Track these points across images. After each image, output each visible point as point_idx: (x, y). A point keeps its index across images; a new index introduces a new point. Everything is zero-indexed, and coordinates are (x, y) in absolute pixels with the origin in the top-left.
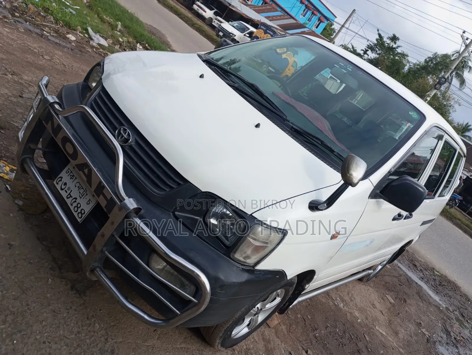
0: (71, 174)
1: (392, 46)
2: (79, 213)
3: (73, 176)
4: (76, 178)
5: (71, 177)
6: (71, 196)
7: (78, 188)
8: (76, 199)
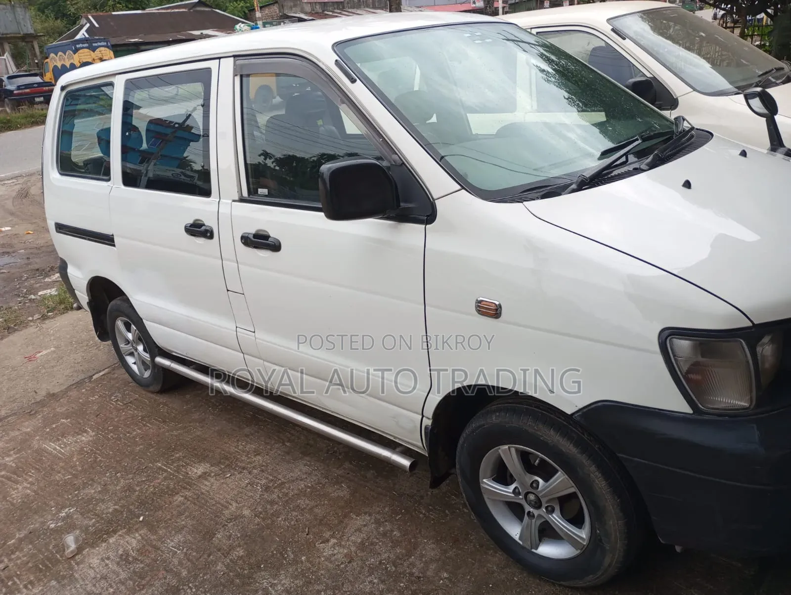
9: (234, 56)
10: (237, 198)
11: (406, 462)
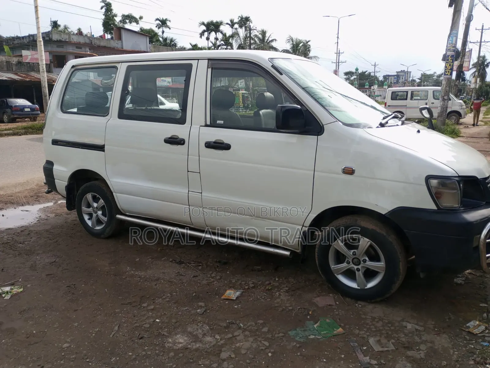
9: (209, 59)
10: (204, 124)
11: (287, 253)
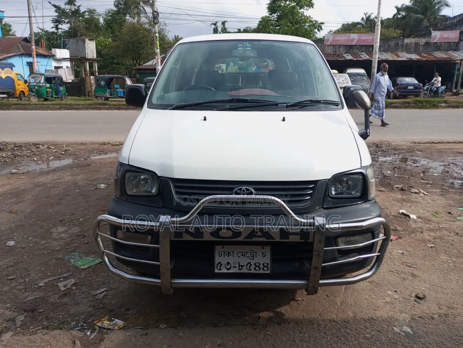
0: (226, 253)
1: (75, 9)
2: (263, 269)
3: (229, 253)
4: (233, 252)
5: (228, 255)
6: (242, 266)
7: (243, 256)
8: (250, 263)
